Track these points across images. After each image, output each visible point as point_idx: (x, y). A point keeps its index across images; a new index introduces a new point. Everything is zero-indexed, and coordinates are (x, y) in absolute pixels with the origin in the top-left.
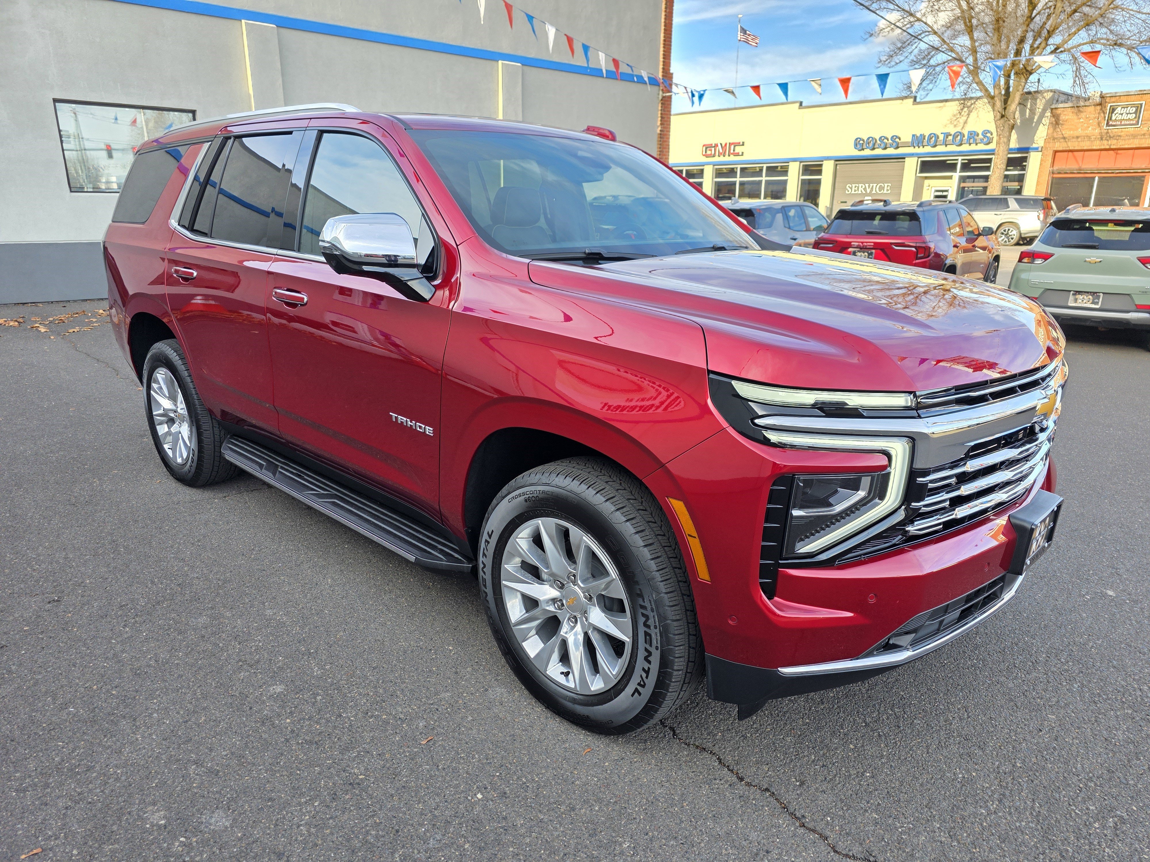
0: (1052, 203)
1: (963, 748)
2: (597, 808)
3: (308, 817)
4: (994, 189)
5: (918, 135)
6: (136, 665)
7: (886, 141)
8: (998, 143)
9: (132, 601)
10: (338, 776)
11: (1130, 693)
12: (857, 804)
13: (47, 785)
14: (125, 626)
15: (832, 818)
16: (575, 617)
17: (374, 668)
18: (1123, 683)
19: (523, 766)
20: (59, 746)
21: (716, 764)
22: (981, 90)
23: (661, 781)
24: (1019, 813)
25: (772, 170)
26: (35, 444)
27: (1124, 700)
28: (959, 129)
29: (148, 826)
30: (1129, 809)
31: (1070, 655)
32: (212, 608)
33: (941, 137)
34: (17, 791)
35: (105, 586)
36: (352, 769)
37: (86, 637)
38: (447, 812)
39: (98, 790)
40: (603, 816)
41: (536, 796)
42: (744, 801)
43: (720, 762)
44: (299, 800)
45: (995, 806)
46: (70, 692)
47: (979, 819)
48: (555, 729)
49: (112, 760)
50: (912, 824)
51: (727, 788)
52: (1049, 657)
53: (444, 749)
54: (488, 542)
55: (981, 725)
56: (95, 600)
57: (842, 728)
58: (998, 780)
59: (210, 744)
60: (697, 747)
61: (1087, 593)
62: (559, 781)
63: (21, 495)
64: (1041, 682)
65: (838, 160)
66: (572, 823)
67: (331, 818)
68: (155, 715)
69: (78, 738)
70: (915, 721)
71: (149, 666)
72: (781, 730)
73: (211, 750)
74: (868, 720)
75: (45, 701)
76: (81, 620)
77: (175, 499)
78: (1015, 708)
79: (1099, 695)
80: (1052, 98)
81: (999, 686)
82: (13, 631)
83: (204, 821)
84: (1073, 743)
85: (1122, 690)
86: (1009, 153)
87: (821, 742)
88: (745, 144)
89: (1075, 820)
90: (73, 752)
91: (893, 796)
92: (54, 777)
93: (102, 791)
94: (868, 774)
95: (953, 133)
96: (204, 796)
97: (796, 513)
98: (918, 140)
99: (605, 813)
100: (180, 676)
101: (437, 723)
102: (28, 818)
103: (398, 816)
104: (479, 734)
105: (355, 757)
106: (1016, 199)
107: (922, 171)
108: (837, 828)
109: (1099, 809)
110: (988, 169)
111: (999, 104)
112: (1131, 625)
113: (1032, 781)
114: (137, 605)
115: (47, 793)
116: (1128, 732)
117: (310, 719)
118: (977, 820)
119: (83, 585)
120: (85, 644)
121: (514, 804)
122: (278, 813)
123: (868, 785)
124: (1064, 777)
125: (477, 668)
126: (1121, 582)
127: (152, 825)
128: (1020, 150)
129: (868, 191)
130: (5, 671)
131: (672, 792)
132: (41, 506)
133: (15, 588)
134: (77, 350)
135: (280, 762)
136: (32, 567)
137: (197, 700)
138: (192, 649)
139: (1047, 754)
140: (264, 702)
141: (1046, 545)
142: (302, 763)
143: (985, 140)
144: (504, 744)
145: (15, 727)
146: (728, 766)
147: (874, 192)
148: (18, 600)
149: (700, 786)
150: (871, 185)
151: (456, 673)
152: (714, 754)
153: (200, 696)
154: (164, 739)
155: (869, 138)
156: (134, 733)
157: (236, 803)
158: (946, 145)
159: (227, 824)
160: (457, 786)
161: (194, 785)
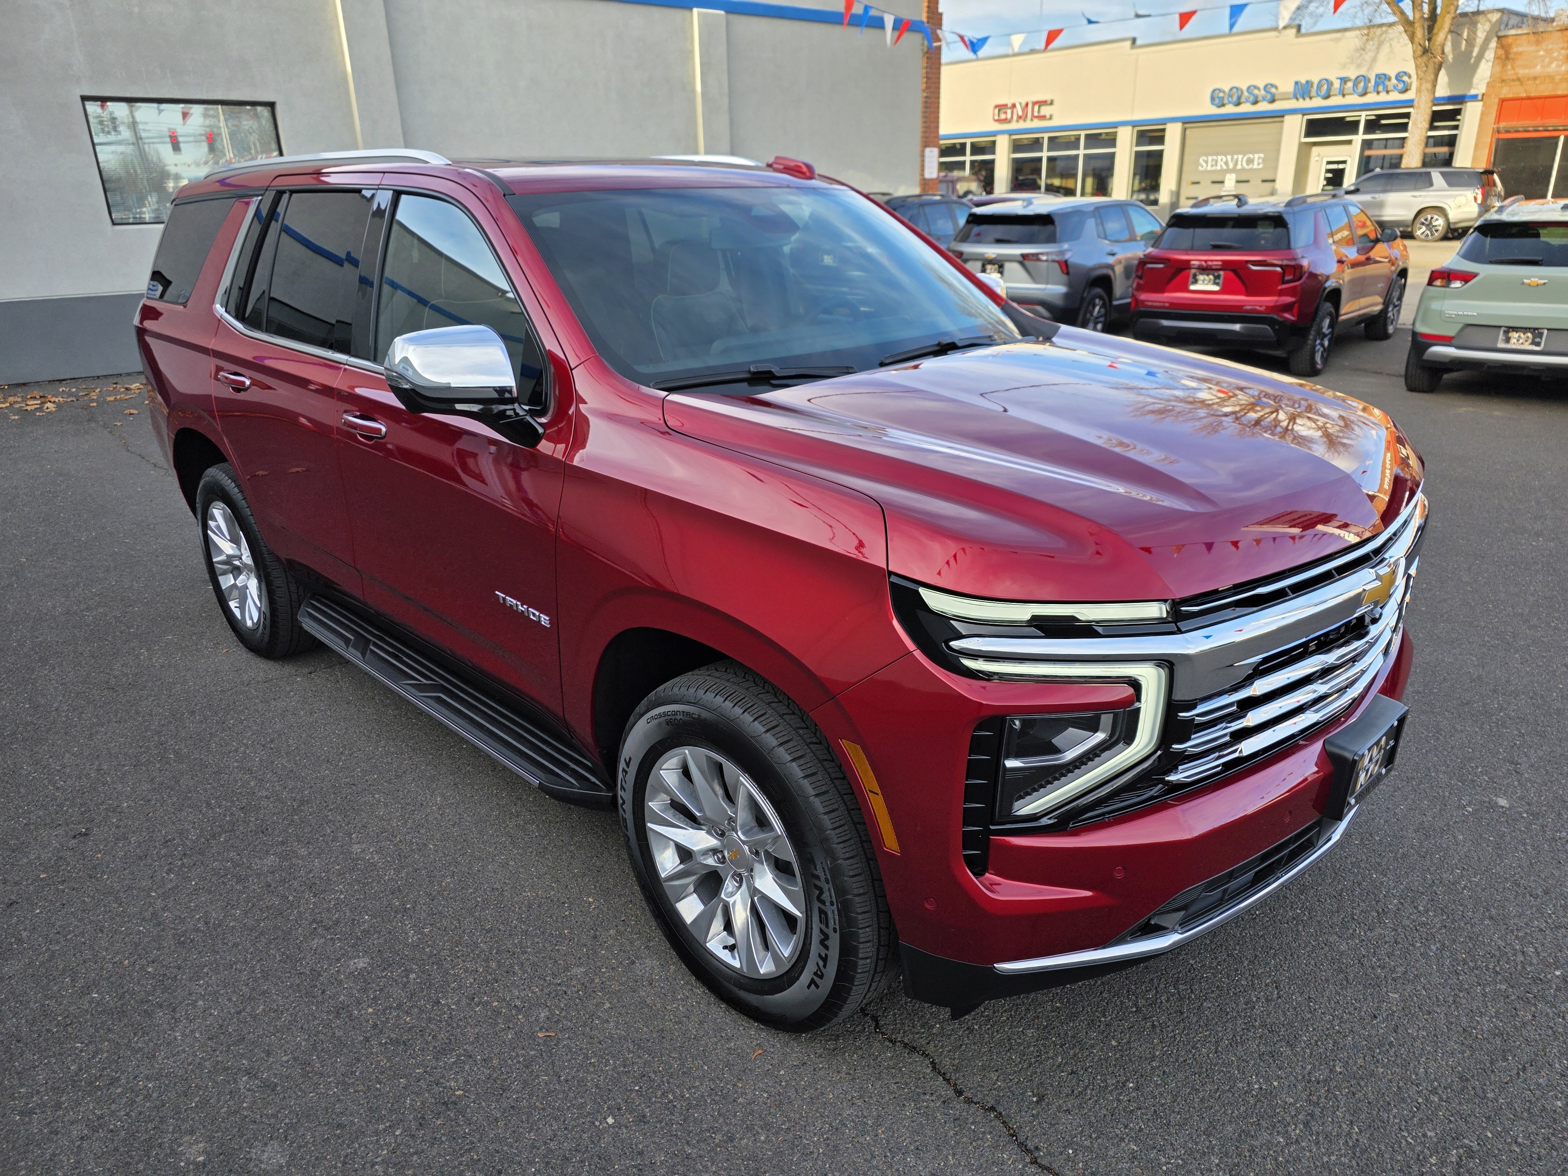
0: (1496, 177)
1: (1265, 1045)
2: (763, 1138)
3: (385, 1152)
4: (1412, 159)
5: (1304, 81)
6: (181, 928)
7: (1256, 92)
8: (1419, 91)
9: (181, 833)
10: (429, 1091)
11: (1508, 959)
12: (1112, 1130)
13: (58, 1106)
14: (169, 871)
15: (1075, 1151)
16: (740, 875)
17: (488, 931)
18: (1500, 942)
19: (671, 1076)
20: (77, 1048)
21: (929, 1071)
22: (1394, 14)
23: (852, 1097)
24: (1330, 1141)
25: (1093, 140)
26: (67, 597)
27: (1498, 969)
28: (1362, 72)
29: (182, 1164)
30: (1482, 1136)
31: (1433, 900)
32: (283, 843)
33: (1337, 84)
34: (22, 1113)
35: (147, 811)
36: (448, 1081)
37: (118, 888)
38: (565, 1144)
39: (123, 1113)
40: (770, 1150)
41: (684, 1120)
42: (960, 1126)
43: (934, 1068)
44: (376, 1126)
45: (1298, 1132)
46: (94, 970)
47: (1274, 1152)
48: (719, 1020)
49: (142, 1068)
50: (1182, 1159)
51: (940, 1106)
52: (1402, 904)
53: (570, 1051)
54: (626, 773)
55: (1295, 1008)
56: (133, 833)
57: (1104, 1016)
58: (1307, 1093)
59: (268, 1046)
60: (906, 1045)
61: (1470, 803)
62: (717, 1098)
63: (46, 675)
64: (1386, 943)
65: (1187, 122)
66: (728, 1160)
67: (415, 1153)
68: (200, 1003)
69: (100, 1037)
70: (1205, 1004)
71: (197, 930)
72: (1022, 1018)
73: (268, 1054)
74: (1142, 1002)
75: (63, 982)
76: (113, 862)
77: (245, 677)
78: (1345, 983)
79: (1465, 962)
80: (1500, 21)
81: (1326, 949)
82: (26, 880)
83: (254, 1157)
84: (1418, 1036)
85: (1497, 954)
86: (1435, 105)
87: (1073, 1037)
88: (1055, 102)
89: (1405, 1152)
90: (93, 1057)
91: (1161, 1118)
92: (68, 1093)
93: (127, 1114)
94: (1131, 1085)
95: (1353, 77)
96: (255, 1122)
97: (1010, 763)
98: (1303, 90)
99: (773, 1145)
100: (236, 945)
101: (564, 1013)
102: (33, 1153)
103: (503, 1150)
104: (617, 1028)
105: (454, 1063)
106: (1442, 173)
107: (1308, 134)
108: (1081, 1165)
109: (1440, 1136)
110: (1404, 127)
111: (1420, 33)
112: (1525, 852)
113: (1354, 1094)
114: (187, 839)
115: (59, 1117)
116: (1497, 1018)
117: (399, 1007)
118: (1271, 1152)
119: (119, 810)
120: (117, 899)
121: (654, 1133)
122: (348, 1146)
123: (1129, 1101)
124: (1399, 1088)
125: (622, 929)
126: (1520, 784)
127: (188, 1163)
128: (1451, 100)
129: (1231, 166)
130: (13, 940)
131: (865, 1114)
132: (70, 692)
133: (32, 815)
134: (128, 451)
135: (356, 1071)
136: (54, 785)
137: (256, 980)
138: (254, 905)
139: (1379, 1054)
140: (340, 983)
141: (1384, 771)
142: (384, 1072)
143: (1401, 86)
144: (649, 1044)
145: (23, 1022)
146: (944, 1074)
147: (1239, 167)
148: (35, 833)
149: (904, 1105)
150: (1235, 157)
151: (595, 937)
152: (927, 1055)
153: (259, 975)
154: (209, 1039)
155: (1231, 89)
156: (172, 1029)
157: (295, 1130)
158: (1344, 96)
159: (283, 1161)
160: (582, 1106)
161: (245, 1105)
